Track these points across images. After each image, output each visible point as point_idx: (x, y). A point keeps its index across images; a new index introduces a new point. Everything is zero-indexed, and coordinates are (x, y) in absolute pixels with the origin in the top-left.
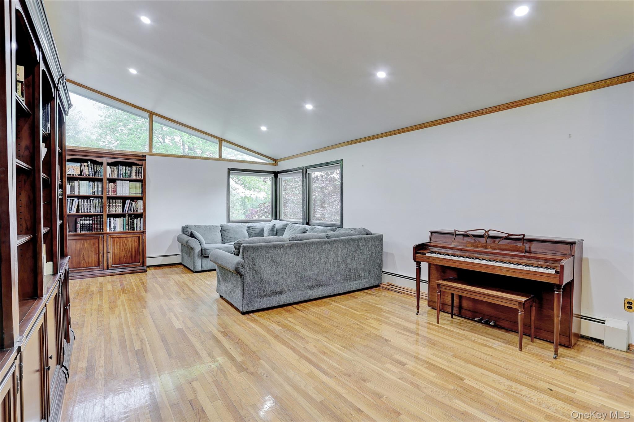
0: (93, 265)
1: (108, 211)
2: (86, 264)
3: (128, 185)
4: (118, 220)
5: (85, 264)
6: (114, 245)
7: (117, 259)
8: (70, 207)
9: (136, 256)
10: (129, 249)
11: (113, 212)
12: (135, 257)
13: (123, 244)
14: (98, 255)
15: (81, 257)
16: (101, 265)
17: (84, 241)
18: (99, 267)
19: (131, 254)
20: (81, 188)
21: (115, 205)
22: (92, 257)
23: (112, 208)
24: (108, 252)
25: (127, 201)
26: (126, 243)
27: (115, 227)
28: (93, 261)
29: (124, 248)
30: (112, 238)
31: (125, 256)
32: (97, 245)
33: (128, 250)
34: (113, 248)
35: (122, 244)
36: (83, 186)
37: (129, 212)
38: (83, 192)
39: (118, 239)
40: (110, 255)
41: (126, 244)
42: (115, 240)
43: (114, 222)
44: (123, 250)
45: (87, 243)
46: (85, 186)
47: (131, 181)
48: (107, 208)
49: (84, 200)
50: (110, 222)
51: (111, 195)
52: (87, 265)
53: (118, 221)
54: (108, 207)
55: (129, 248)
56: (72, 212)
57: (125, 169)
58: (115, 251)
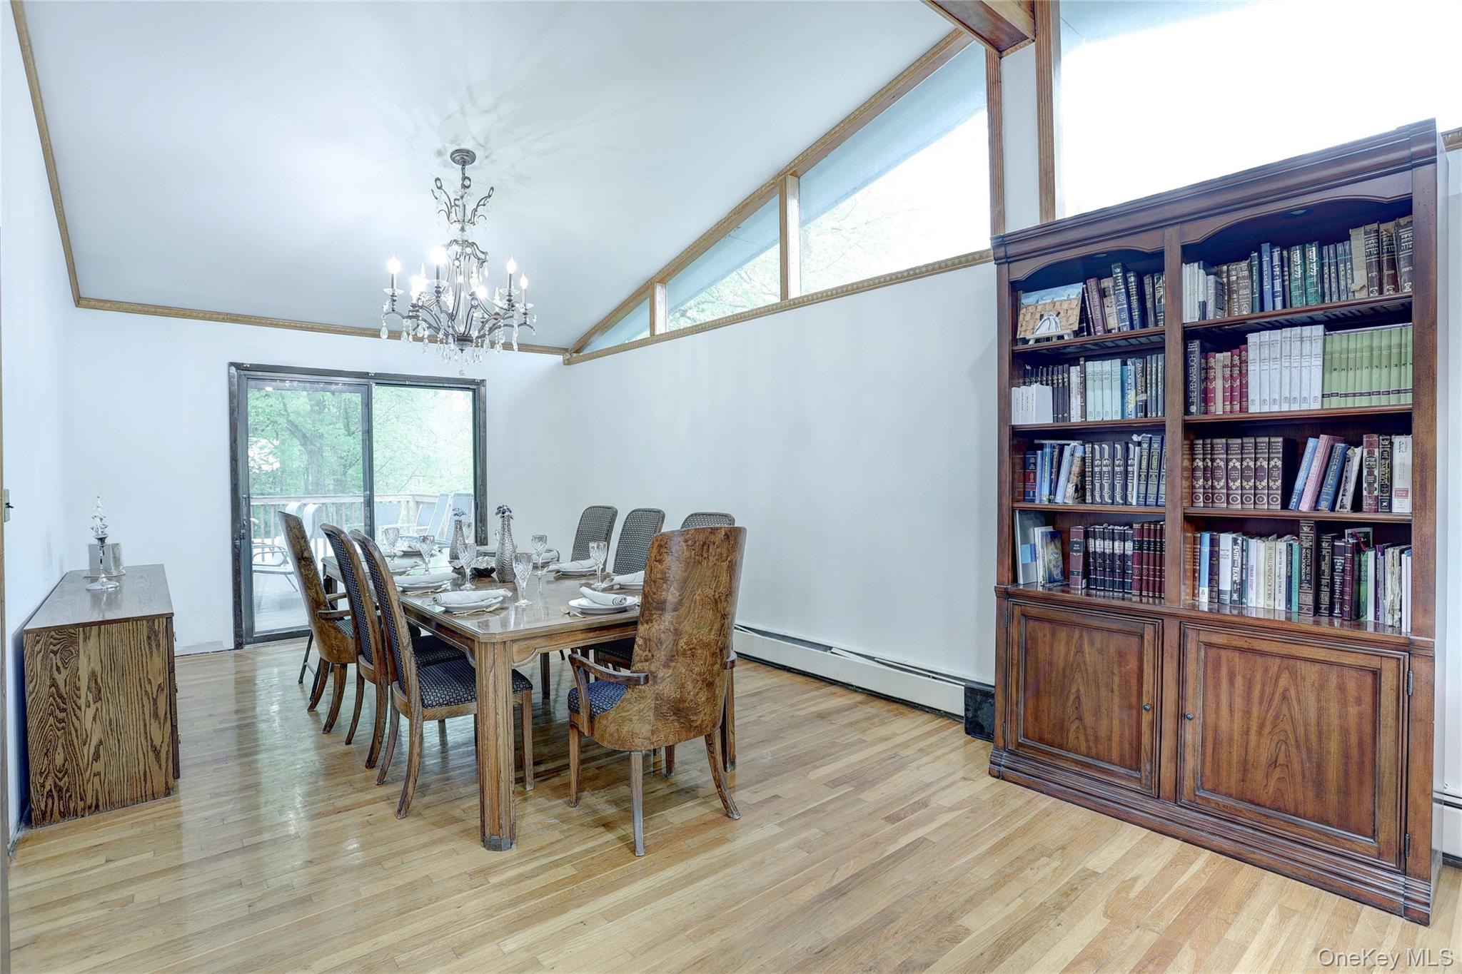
0: (1115, 756)
1: (1206, 498)
2: (1087, 740)
3: (1318, 348)
4: (1258, 549)
5: (1082, 738)
6: (1217, 686)
7: (1230, 763)
8: (1053, 477)
9: (1353, 783)
10: (1301, 730)
11: (1228, 503)
12: (1344, 791)
13: (1268, 690)
14: (1134, 712)
15: (1070, 702)
16: (1146, 767)
17: (1081, 636)
18: (1137, 775)
19: (1319, 766)
20: (1090, 394)
21: (1238, 464)
22: (1110, 718)
23: (1222, 483)
24: (1181, 716)
25: (1311, 442)
26: (1286, 690)
27: (1241, 588)
28: (1116, 738)
29: (1270, 716)
30: (1209, 645)
31: (1274, 764)
32: (1132, 665)
33: (1295, 731)
34: (1210, 697)
35: (1262, 693)
36: (1098, 383)
37: (1324, 505)
38: (1099, 409)
39: (1237, 654)
40: (1191, 733)
41: (1284, 697)
42: (1224, 661)
43: (1238, 558)
44: (1267, 729)
45: (1092, 643)
46: (1106, 383)
47: (1335, 323)
48: (1201, 482)
49: (1100, 446)
50: (1214, 555)
51: (1220, 412)
52: (1089, 748)
53: (1262, 554)
54: (1206, 479)
55: (1306, 725)
56: (1059, 499)
57: (1305, 261)
58: (1218, 718)
